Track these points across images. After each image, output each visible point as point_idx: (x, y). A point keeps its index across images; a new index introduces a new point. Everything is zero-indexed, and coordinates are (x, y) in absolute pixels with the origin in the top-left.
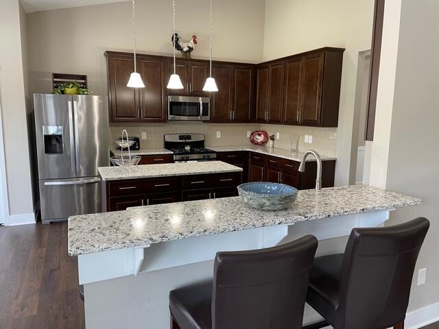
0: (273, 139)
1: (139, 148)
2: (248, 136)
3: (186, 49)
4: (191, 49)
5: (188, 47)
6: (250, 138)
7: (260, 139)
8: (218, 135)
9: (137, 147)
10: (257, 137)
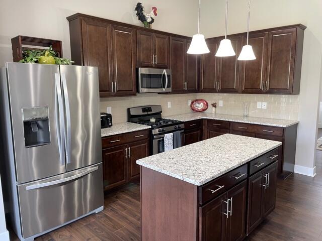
0: (214, 105)
1: (112, 125)
2: (189, 104)
3: (149, 20)
4: (153, 20)
5: (152, 18)
6: (191, 106)
7: (200, 106)
8: (169, 105)
9: (110, 124)
10: (197, 105)
